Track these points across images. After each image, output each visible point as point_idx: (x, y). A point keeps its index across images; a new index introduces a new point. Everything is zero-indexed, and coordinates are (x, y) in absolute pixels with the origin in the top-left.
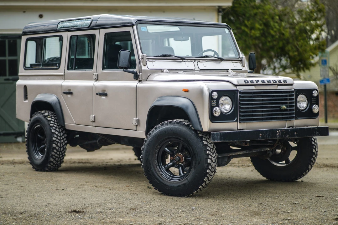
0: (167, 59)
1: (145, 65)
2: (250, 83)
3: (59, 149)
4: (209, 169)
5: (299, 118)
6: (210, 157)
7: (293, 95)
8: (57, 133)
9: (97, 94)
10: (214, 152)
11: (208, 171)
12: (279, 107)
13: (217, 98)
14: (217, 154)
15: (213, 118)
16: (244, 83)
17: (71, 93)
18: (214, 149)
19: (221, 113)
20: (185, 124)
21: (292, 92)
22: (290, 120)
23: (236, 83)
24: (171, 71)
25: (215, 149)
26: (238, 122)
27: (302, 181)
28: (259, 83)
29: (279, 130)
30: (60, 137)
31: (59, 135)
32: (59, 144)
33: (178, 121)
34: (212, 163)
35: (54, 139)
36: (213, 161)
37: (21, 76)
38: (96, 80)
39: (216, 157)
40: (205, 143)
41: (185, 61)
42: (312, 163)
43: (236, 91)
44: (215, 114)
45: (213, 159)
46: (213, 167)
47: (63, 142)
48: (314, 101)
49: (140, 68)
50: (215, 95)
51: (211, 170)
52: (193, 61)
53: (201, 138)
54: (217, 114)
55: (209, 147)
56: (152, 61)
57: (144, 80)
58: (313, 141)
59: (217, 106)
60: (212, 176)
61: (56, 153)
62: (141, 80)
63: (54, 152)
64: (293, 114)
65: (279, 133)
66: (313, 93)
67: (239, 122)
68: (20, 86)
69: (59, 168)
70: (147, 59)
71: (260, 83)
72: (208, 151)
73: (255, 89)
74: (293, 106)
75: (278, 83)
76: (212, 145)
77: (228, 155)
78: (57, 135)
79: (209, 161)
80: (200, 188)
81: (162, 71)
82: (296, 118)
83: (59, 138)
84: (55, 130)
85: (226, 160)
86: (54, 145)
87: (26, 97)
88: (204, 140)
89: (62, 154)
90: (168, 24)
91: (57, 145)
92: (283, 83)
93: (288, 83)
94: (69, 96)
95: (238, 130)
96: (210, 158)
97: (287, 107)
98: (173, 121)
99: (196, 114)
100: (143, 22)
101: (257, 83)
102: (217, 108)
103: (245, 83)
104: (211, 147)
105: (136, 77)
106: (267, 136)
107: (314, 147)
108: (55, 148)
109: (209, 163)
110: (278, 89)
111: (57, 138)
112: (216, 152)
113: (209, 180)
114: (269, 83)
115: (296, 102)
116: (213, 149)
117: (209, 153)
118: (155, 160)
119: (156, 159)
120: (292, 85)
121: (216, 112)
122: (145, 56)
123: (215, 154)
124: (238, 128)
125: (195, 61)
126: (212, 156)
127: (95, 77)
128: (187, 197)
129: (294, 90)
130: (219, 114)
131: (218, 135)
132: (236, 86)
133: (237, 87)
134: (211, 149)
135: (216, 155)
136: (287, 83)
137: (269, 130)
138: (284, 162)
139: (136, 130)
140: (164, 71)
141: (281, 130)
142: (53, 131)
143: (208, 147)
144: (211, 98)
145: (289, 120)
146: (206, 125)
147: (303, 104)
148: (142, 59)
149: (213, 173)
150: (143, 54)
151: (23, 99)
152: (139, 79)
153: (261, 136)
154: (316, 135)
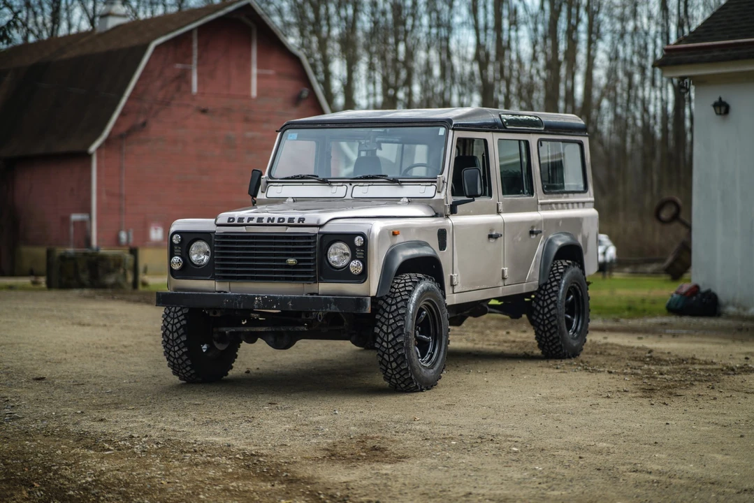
1: (262, 192)
7: (314, 243)
12: (285, 261)
13: (179, 243)
16: (227, 222)
21: (314, 237)
22: (310, 283)
26: (215, 280)
28: (251, 222)
29: (258, 297)
43: (212, 234)
44: (173, 266)
48: (359, 253)
50: (177, 239)
54: (177, 267)
64: (312, 273)
65: (259, 301)
66: (355, 240)
70: (269, 182)
73: (245, 231)
74: (312, 261)
81: (282, 200)
82: (321, 281)
95: (217, 291)
97: (299, 261)
102: (178, 258)
106: (236, 304)
110: (287, 231)
114: (270, 222)
120: (318, 226)
121: (173, 263)
125: (350, 184)
129: (315, 234)
130: (180, 266)
132: (217, 225)
133: (217, 228)
141: (262, 297)
144: (172, 243)
145: (308, 283)
153: (226, 302)
154: (330, 309)
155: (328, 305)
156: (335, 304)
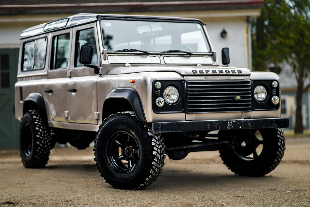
0: (130, 54)
1: (105, 60)
2: (198, 73)
3: (43, 146)
4: (155, 161)
5: (256, 110)
6: (155, 148)
7: (249, 86)
8: (41, 130)
9: (69, 91)
10: (160, 143)
11: (153, 163)
12: (233, 98)
13: (160, 88)
14: (165, 146)
15: (156, 109)
16: (192, 73)
17: (51, 91)
18: (161, 140)
19: (166, 103)
20: (132, 115)
21: (249, 82)
22: (247, 112)
23: (183, 73)
24: (133, 65)
25: (163, 141)
26: (185, 113)
27: (270, 176)
28: (209, 73)
29: (230, 121)
30: (44, 134)
31: (43, 132)
32: (43, 142)
33: (125, 113)
34: (158, 155)
35: (38, 136)
36: (159, 152)
37: (19, 78)
38: (70, 77)
39: (163, 149)
40: (150, 134)
41: (150, 56)
42: (278, 157)
43: (183, 82)
44: (158, 104)
45: (159, 151)
46: (159, 159)
47: (47, 140)
48: (274, 92)
49: (101, 62)
50: (158, 85)
51: (156, 162)
52: (159, 56)
53: (147, 129)
54: (161, 105)
55: (155, 139)
56: (114, 56)
57: (104, 74)
58: (278, 134)
59: (162, 96)
60: (159, 168)
61: (40, 150)
62: (101, 75)
63: (38, 149)
64: (250, 105)
65: (230, 124)
66: (272, 84)
67: (187, 113)
68: (17, 87)
69: (46, 165)
70: (108, 53)
71: (211, 73)
72: (152, 143)
73: (204, 79)
74: (249, 97)
75: (231, 73)
76: (159, 137)
77: (182, 148)
78: (41, 133)
79: (154, 153)
80: (146, 181)
81: (124, 65)
82: (253, 110)
83: (42, 135)
84: (39, 128)
85: (182, 153)
86: (38, 143)
87: (22, 98)
88: (149, 132)
89: (46, 151)
90: (135, 19)
91: (41, 142)
92: (237, 73)
93: (243, 73)
94: (50, 94)
95: (186, 121)
96: (155, 150)
97: (242, 98)
98: (121, 113)
99: (140, 105)
100: (107, 18)
101: (207, 73)
102: (161, 98)
103: (194, 73)
104: (157, 138)
105: (97, 71)
106: (216, 127)
107: (280, 140)
108: (39, 145)
109: (154, 155)
110: (231, 79)
111: (40, 135)
112: (163, 144)
113: (156, 173)
114: (221, 73)
115: (252, 93)
116: (159, 141)
117: (155, 144)
118: (106, 153)
119: (106, 151)
120: (249, 75)
121: (159, 102)
122: (105, 50)
123: (161, 146)
124: (186, 120)
125: (161, 56)
126: (158, 148)
127: (68, 75)
128: (135, 190)
129: (250, 80)
130: (163, 104)
131: (159, 126)
132: (183, 76)
133: (185, 77)
134: (157, 140)
135: (163, 147)
136: (241, 73)
137: (218, 121)
138: (252, 156)
139: (97, 124)
140: (126, 65)
141: (232, 121)
142: (37, 128)
143: (153, 139)
144: (154, 89)
145: (245, 112)
146: (150, 116)
147: (261, 95)
148: (103, 53)
149: (161, 165)
150: (104, 48)
151: (20, 99)
152: (99, 74)
153: (209, 126)
154: (273, 126)
155: (272, 124)
156: (276, 123)
